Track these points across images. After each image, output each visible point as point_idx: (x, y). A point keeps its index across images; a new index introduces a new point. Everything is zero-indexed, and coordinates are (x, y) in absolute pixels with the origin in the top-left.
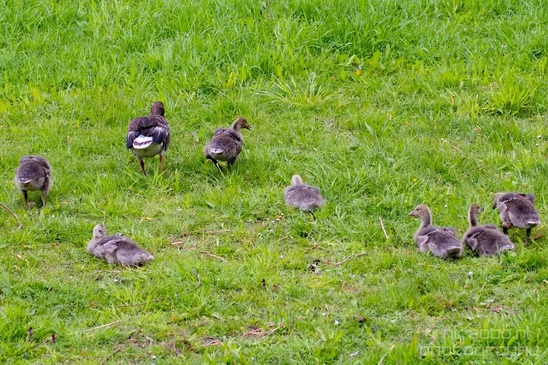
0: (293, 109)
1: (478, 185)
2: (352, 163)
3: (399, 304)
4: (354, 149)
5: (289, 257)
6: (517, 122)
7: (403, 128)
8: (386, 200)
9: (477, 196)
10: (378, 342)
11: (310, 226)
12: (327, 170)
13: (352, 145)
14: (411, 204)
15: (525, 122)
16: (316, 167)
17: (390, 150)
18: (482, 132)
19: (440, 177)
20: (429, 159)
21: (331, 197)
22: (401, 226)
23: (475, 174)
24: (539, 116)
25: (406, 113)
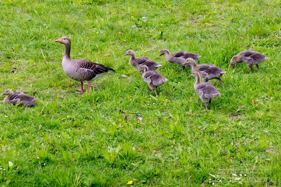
0: (3, 5)
1: (82, 34)
2: (29, 27)
3: (50, 85)
4: (29, 21)
5: (3, 67)
6: (98, 7)
7: (50, 11)
8: (43, 42)
9: (82, 39)
10: (41, 101)
11: (12, 54)
12: (18, 30)
13: (29, 19)
14: (54, 43)
15: (101, 7)
16: (14, 29)
17: (45, 21)
18: (84, 12)
19: (66, 31)
20: (61, 24)
21: (20, 41)
22: (50, 53)
23: (81, 29)
24: (107, 4)
25: (51, 5)
